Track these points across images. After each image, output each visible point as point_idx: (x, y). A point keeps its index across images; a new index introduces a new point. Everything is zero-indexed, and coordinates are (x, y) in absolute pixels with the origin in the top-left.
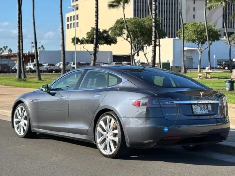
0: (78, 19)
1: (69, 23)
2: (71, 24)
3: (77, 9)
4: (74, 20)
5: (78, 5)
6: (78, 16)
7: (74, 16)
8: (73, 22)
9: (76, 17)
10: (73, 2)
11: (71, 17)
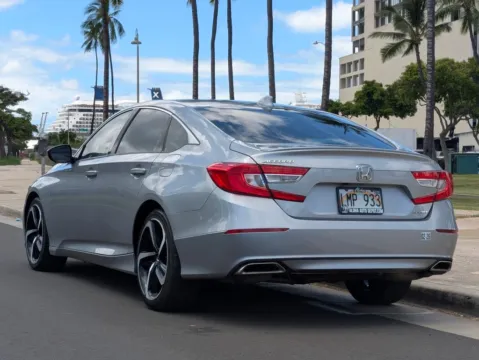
0: (362, 68)
1: (345, 76)
2: (349, 78)
3: (362, 48)
4: (356, 69)
5: (363, 39)
6: (362, 60)
7: (356, 62)
8: (352, 74)
9: (359, 64)
10: (354, 35)
11: (350, 64)
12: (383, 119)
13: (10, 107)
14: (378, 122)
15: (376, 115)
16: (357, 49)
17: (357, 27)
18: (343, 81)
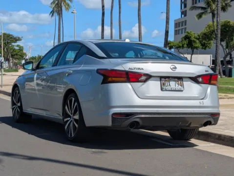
0: (185, 25)
1: (177, 29)
2: (179, 30)
3: (185, 15)
4: (182, 26)
5: (186, 11)
6: (186, 21)
7: (183, 22)
8: (181, 28)
10: (181, 8)
11: (179, 23)
12: (195, 50)
13: (13, 44)
14: (193, 51)
15: (192, 48)
16: (183, 16)
17: (183, 5)
18: (176, 31)
